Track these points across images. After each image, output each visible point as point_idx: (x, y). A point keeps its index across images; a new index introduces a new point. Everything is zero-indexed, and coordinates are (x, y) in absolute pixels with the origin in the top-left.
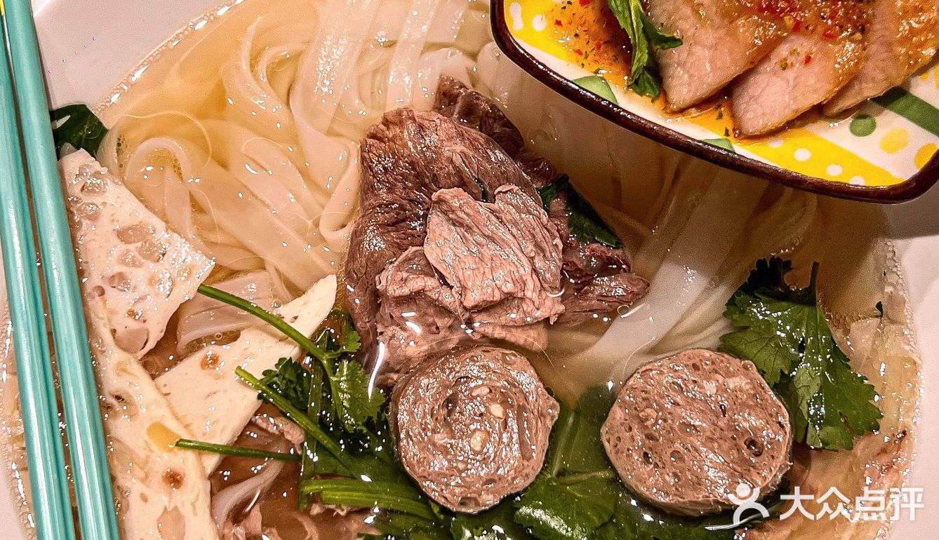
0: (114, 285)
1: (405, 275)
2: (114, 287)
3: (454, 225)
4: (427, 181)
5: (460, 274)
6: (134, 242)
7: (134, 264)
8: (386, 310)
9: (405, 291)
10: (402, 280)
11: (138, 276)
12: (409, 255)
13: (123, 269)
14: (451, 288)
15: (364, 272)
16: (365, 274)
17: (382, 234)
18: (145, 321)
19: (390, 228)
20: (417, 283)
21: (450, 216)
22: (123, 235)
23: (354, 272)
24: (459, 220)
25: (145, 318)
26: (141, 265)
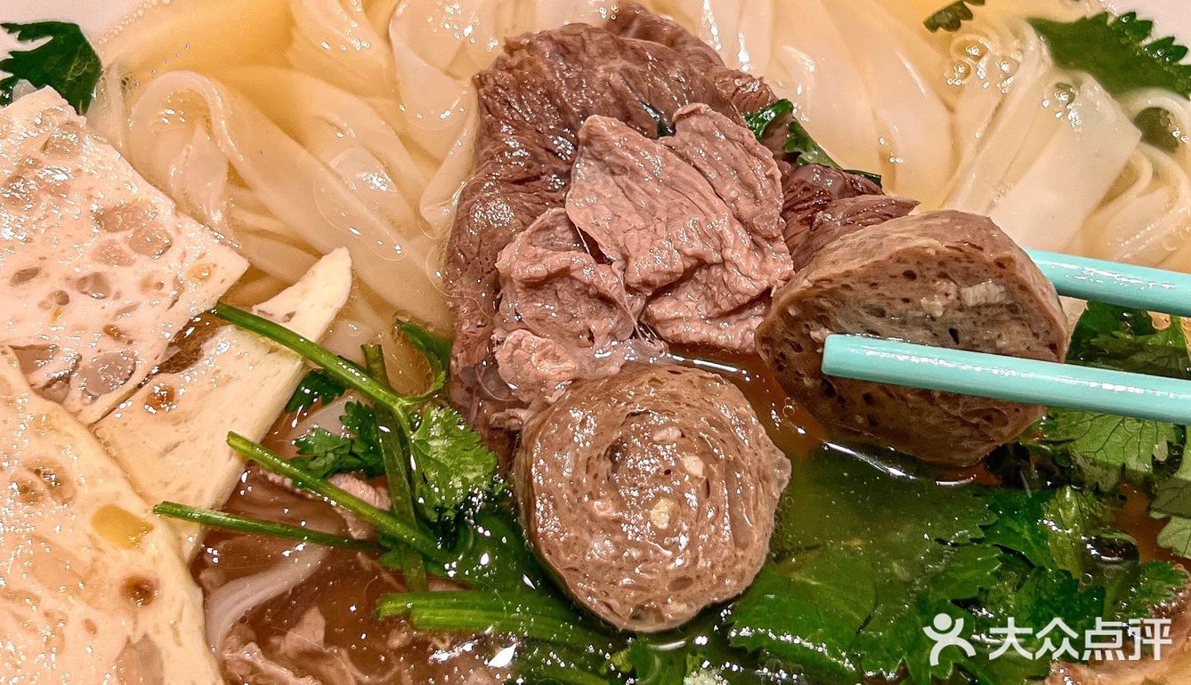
0: (84, 290)
1: (540, 251)
2: (85, 293)
3: (613, 173)
4: (572, 119)
5: (620, 239)
6: (123, 229)
7: (122, 261)
8: (508, 305)
9: (539, 270)
10: (535, 256)
11: (125, 279)
12: (547, 221)
13: (101, 268)
14: (610, 262)
15: (475, 250)
16: (478, 254)
17: (504, 194)
18: (130, 342)
19: (517, 187)
20: (557, 261)
21: (607, 158)
22: (105, 219)
23: (461, 251)
24: (618, 161)
25: (131, 338)
26: (130, 263)
